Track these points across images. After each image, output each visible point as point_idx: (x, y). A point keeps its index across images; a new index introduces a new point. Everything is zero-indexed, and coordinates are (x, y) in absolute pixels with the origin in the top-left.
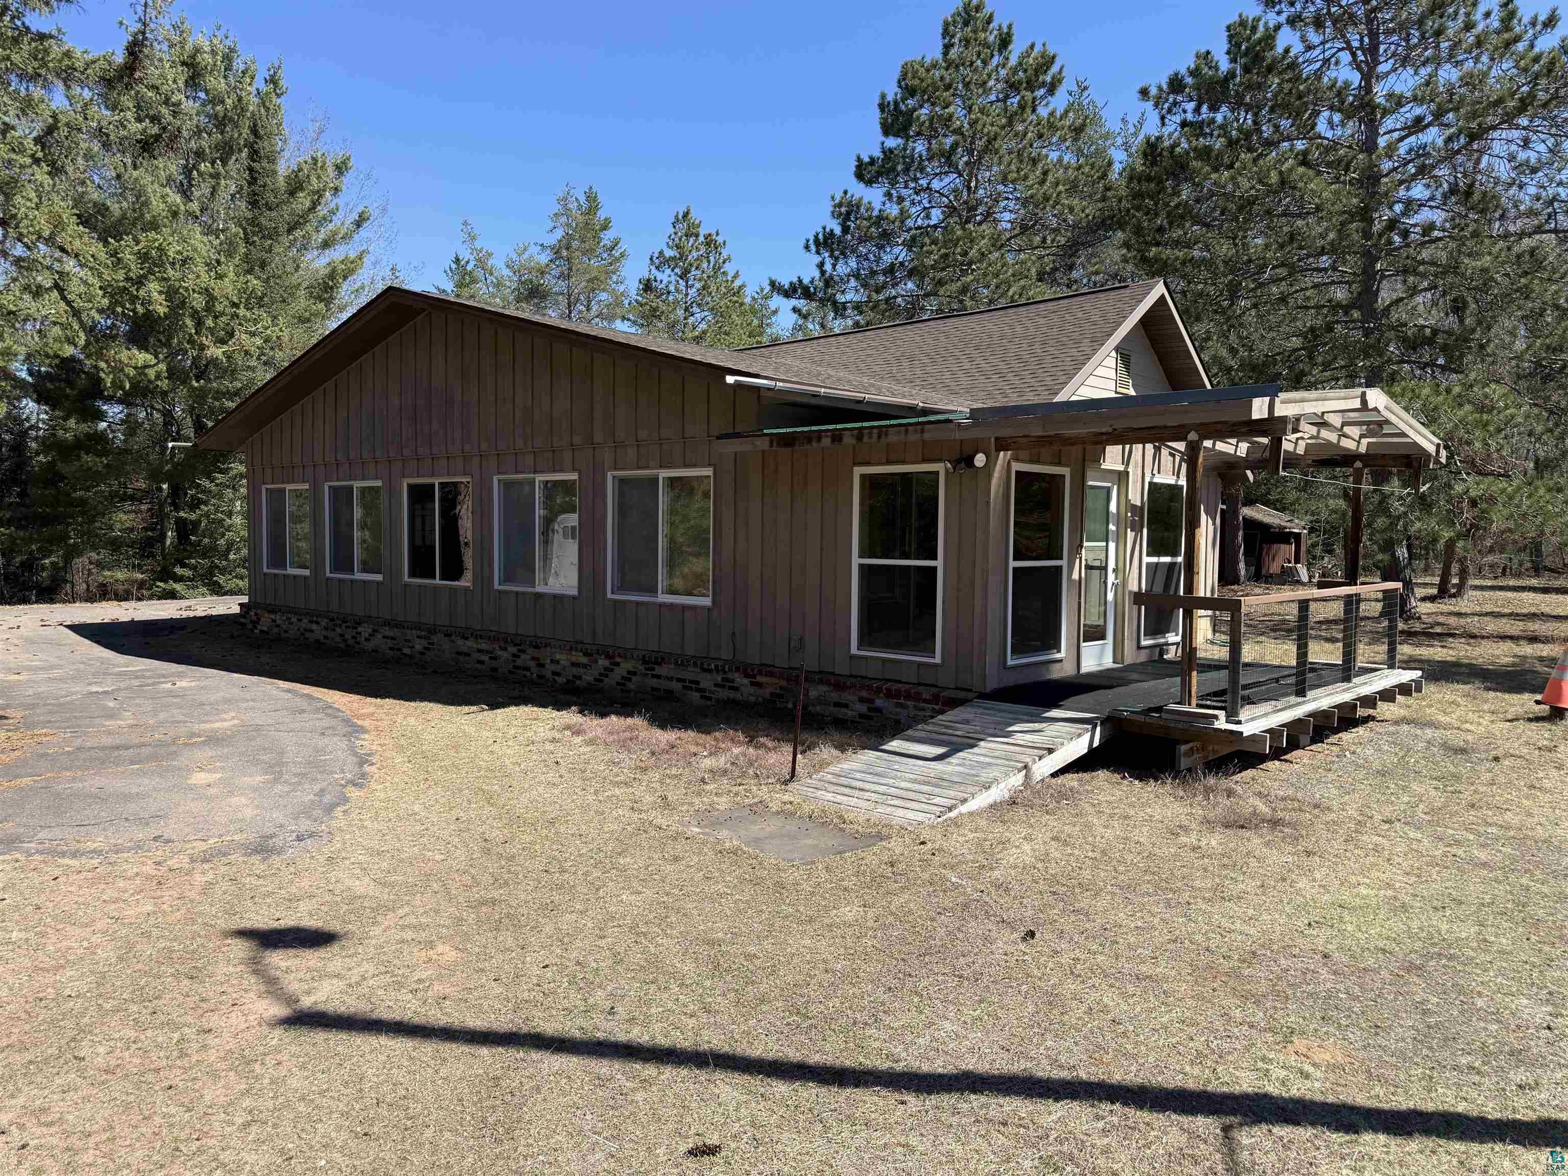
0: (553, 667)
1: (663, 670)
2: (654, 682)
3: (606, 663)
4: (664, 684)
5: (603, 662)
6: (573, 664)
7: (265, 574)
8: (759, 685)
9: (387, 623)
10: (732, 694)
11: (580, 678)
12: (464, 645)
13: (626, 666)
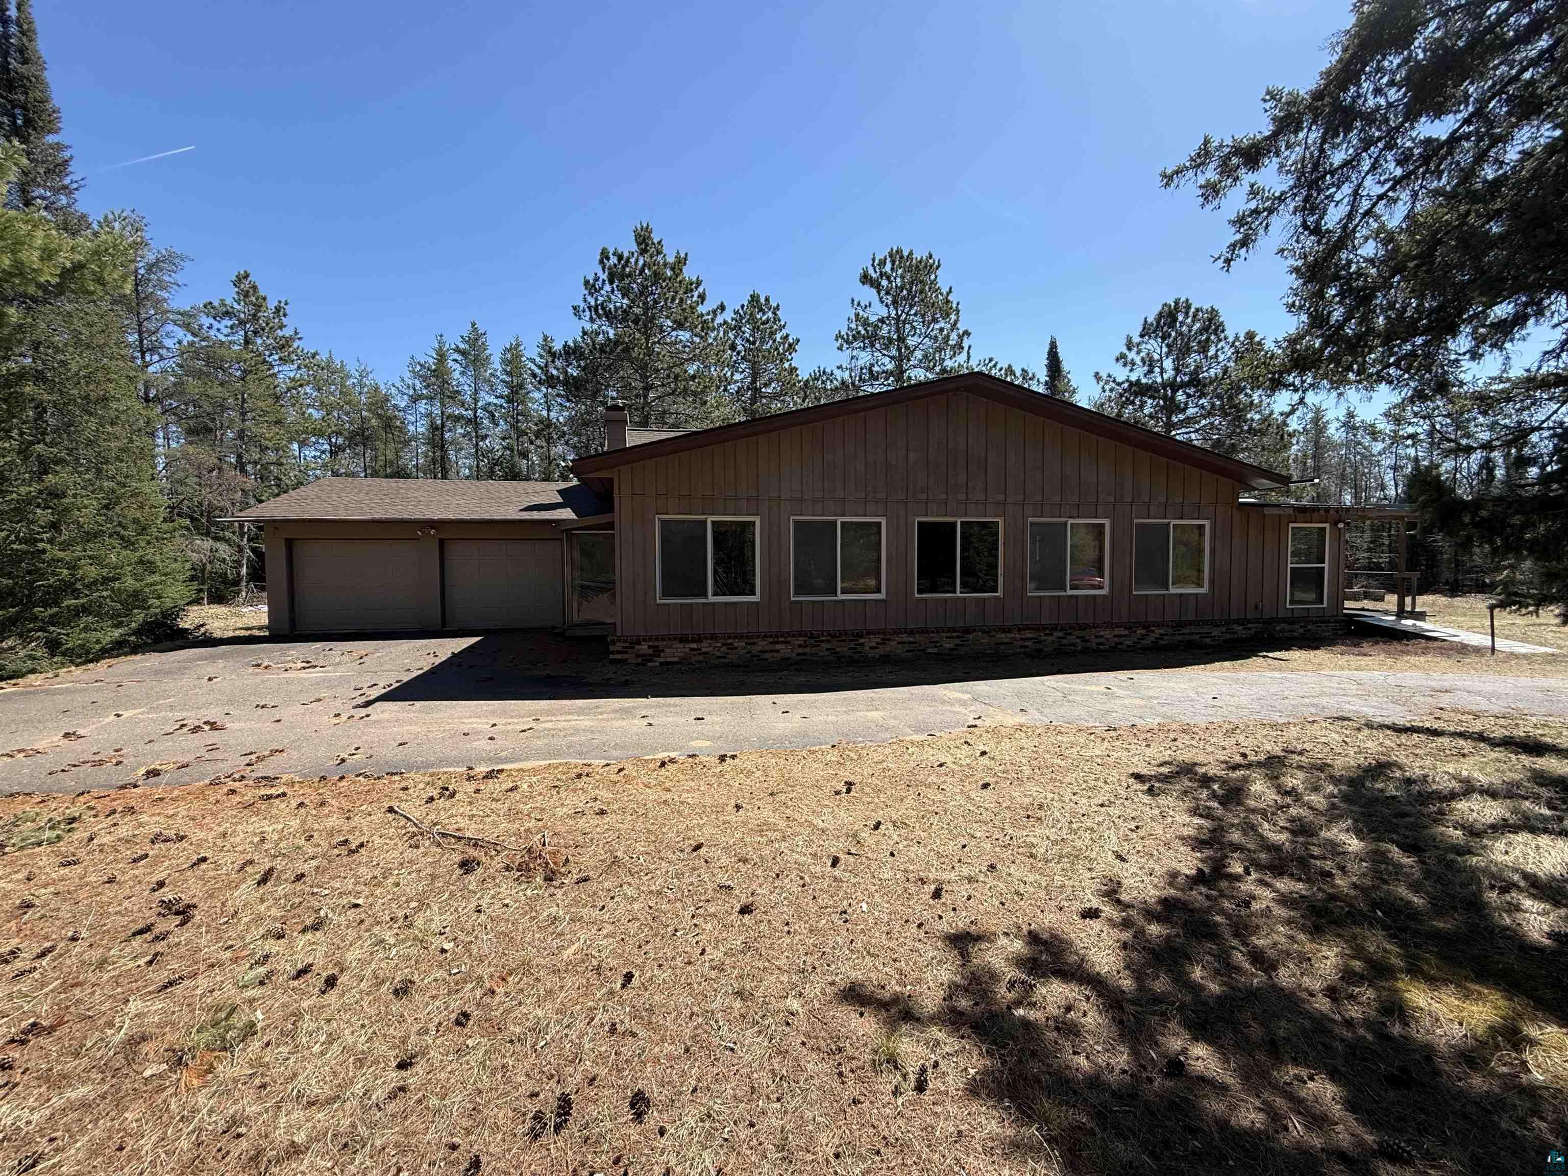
0: (1097, 640)
1: (1185, 631)
2: (1180, 638)
3: (1144, 632)
4: (1187, 638)
5: (1141, 631)
6: (1115, 636)
7: (658, 605)
8: (1249, 629)
9: (897, 632)
10: (1232, 636)
11: (1121, 644)
12: (1002, 637)
13: (1159, 632)
